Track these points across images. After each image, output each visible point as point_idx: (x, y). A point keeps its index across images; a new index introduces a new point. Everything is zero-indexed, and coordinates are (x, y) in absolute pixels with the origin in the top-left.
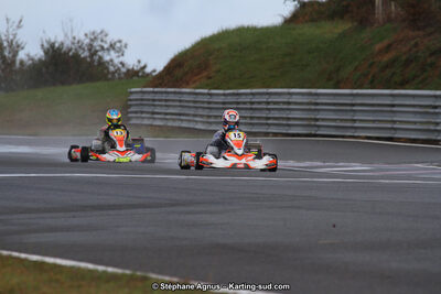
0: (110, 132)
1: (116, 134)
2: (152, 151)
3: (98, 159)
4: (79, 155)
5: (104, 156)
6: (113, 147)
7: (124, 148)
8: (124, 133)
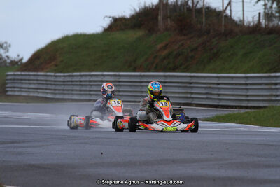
0: (155, 104)
1: (161, 105)
2: (196, 121)
3: (146, 129)
4: (126, 125)
5: (152, 125)
6: (160, 117)
7: (170, 118)
8: (169, 104)
